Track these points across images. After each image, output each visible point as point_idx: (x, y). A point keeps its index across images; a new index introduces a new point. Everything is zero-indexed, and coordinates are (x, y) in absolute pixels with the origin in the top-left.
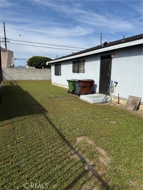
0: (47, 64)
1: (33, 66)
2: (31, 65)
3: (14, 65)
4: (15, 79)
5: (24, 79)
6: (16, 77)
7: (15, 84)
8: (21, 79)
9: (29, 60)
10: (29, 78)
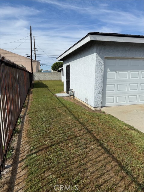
0: (59, 69)
1: (56, 70)
2: (55, 69)
3: (42, 69)
4: (41, 79)
5: (47, 79)
6: (41, 78)
7: (40, 82)
8: (44, 79)
9: (53, 65)
10: (50, 79)
